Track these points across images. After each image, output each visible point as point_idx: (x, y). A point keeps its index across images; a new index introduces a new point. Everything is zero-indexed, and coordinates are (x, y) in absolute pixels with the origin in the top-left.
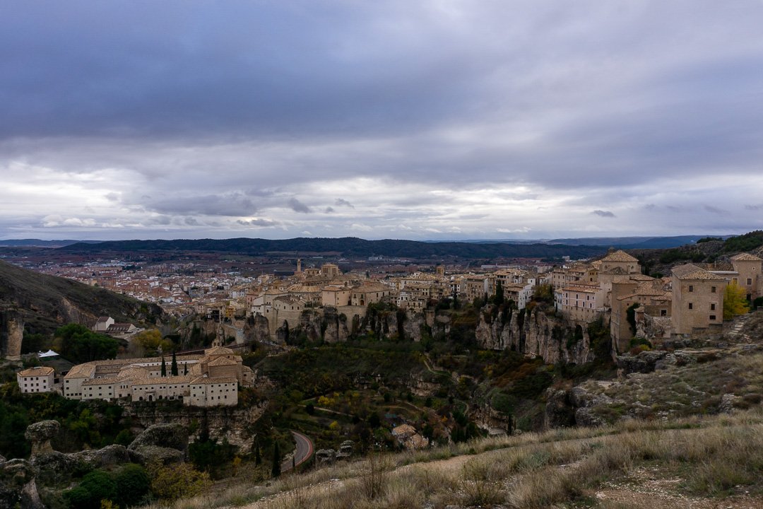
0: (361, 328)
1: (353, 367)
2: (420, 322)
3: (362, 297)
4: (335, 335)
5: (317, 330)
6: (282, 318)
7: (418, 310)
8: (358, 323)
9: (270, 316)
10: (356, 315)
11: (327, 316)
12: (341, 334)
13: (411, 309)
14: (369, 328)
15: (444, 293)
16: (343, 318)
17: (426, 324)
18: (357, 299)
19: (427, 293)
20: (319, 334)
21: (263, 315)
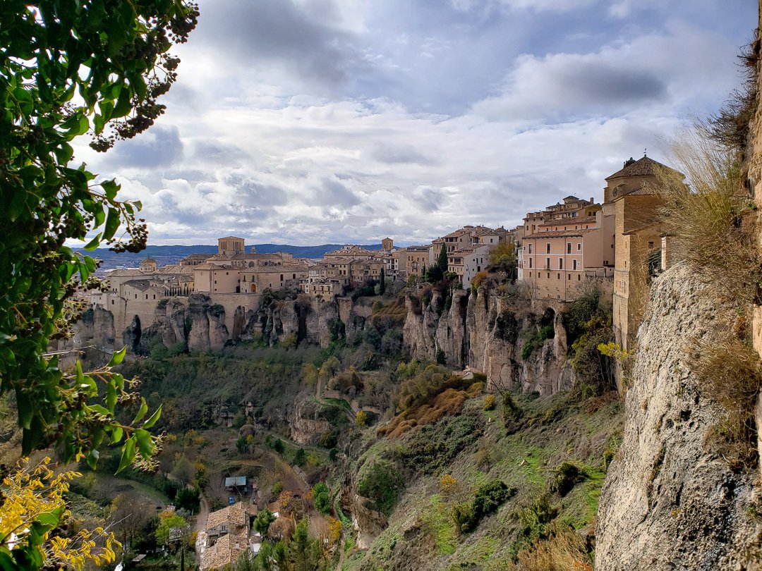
0: (247, 326)
1: (215, 390)
2: (329, 315)
3: (253, 281)
4: (205, 338)
5: (176, 331)
6: (132, 313)
7: (328, 297)
8: (243, 319)
9: (115, 310)
10: (239, 307)
11: (193, 308)
12: (212, 336)
13: (318, 296)
14: (258, 328)
15: (370, 272)
16: (219, 311)
17: (339, 320)
18: (247, 283)
19: (345, 271)
20: (180, 337)
21: (105, 308)
